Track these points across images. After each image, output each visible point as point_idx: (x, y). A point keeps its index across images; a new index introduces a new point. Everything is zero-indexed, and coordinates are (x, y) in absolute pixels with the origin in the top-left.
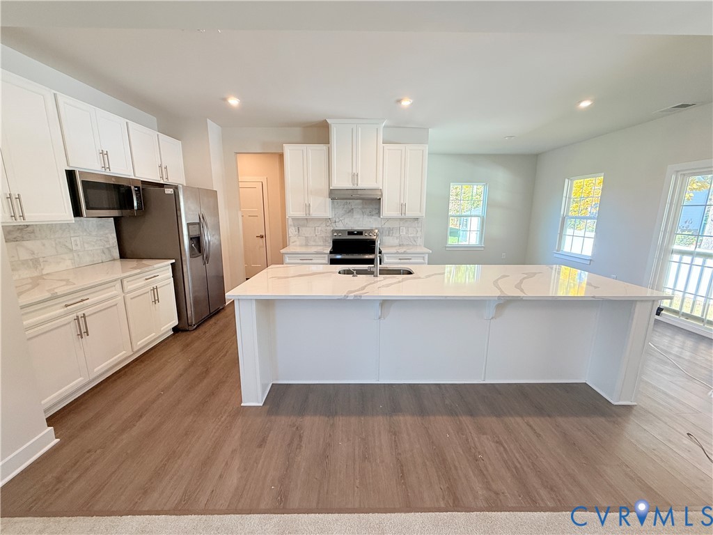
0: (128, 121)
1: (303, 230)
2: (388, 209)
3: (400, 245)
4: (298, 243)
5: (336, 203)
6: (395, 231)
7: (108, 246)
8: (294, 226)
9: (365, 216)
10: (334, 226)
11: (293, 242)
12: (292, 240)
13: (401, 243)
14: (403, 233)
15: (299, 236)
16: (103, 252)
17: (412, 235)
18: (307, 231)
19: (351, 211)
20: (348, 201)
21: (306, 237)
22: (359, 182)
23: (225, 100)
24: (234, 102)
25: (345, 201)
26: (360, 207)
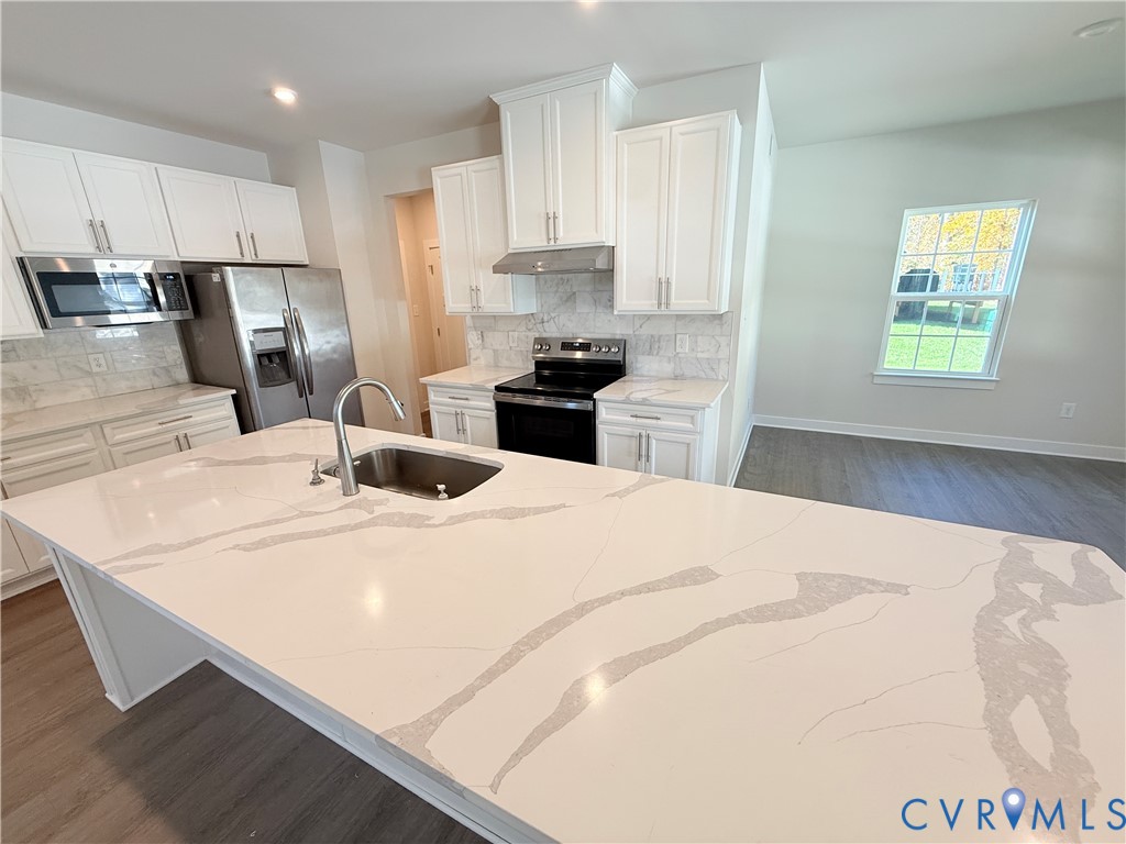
0: (156, 165)
1: (489, 336)
2: (631, 294)
3: (676, 378)
4: (482, 361)
5: (542, 282)
6: (663, 344)
7: (165, 365)
8: (475, 328)
9: (600, 310)
10: (541, 330)
11: (476, 359)
12: (473, 356)
13: (678, 372)
14: (684, 347)
15: (484, 348)
16: (155, 374)
17: (705, 355)
18: (496, 339)
19: (571, 298)
20: (565, 276)
21: (494, 351)
22: (561, 234)
23: (269, 93)
24: (285, 95)
25: (560, 276)
26: (588, 289)
